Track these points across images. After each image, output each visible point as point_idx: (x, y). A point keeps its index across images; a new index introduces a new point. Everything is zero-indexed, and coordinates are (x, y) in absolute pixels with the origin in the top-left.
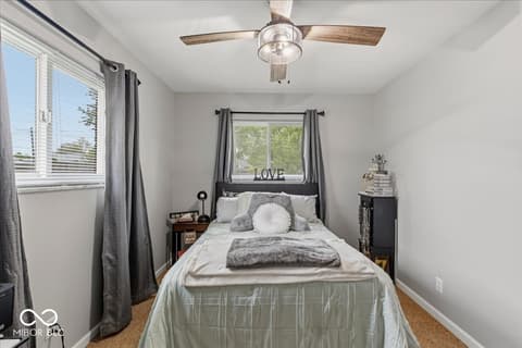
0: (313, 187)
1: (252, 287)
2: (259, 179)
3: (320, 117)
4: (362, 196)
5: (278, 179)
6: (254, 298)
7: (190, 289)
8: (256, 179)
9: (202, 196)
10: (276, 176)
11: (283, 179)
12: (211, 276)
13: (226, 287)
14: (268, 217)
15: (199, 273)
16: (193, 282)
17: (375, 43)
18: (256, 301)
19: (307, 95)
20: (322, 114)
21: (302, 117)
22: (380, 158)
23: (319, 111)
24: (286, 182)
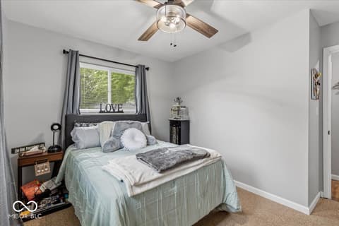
0: (143, 116)
1: (174, 181)
2: (104, 112)
3: (146, 71)
4: (171, 121)
5: (119, 112)
6: (176, 187)
7: (135, 197)
8: (101, 112)
9: (56, 127)
10: (116, 110)
11: (122, 112)
12: (149, 182)
13: (160, 186)
14: (133, 137)
15: (141, 182)
16: (138, 191)
17: (209, 36)
18: (178, 189)
19: (137, 55)
20: (147, 69)
21: (134, 69)
22: (178, 99)
23: (146, 67)
24: (125, 114)
